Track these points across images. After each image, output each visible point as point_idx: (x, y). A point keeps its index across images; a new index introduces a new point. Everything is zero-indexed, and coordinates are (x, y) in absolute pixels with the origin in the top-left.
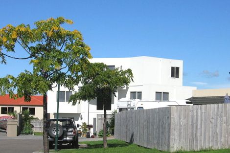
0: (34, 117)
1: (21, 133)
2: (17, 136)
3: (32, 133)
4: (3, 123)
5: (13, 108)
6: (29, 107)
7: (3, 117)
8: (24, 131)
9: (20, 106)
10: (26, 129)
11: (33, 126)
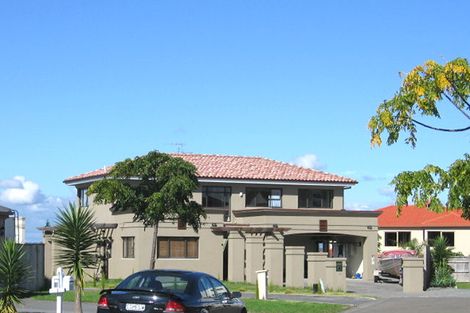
0: (453, 251)
1: (432, 284)
2: (425, 290)
3: (453, 285)
4: (394, 265)
5: (409, 233)
6: (442, 231)
7: (392, 252)
8: (438, 281)
9: (423, 228)
10: (440, 277)
11: (453, 270)
